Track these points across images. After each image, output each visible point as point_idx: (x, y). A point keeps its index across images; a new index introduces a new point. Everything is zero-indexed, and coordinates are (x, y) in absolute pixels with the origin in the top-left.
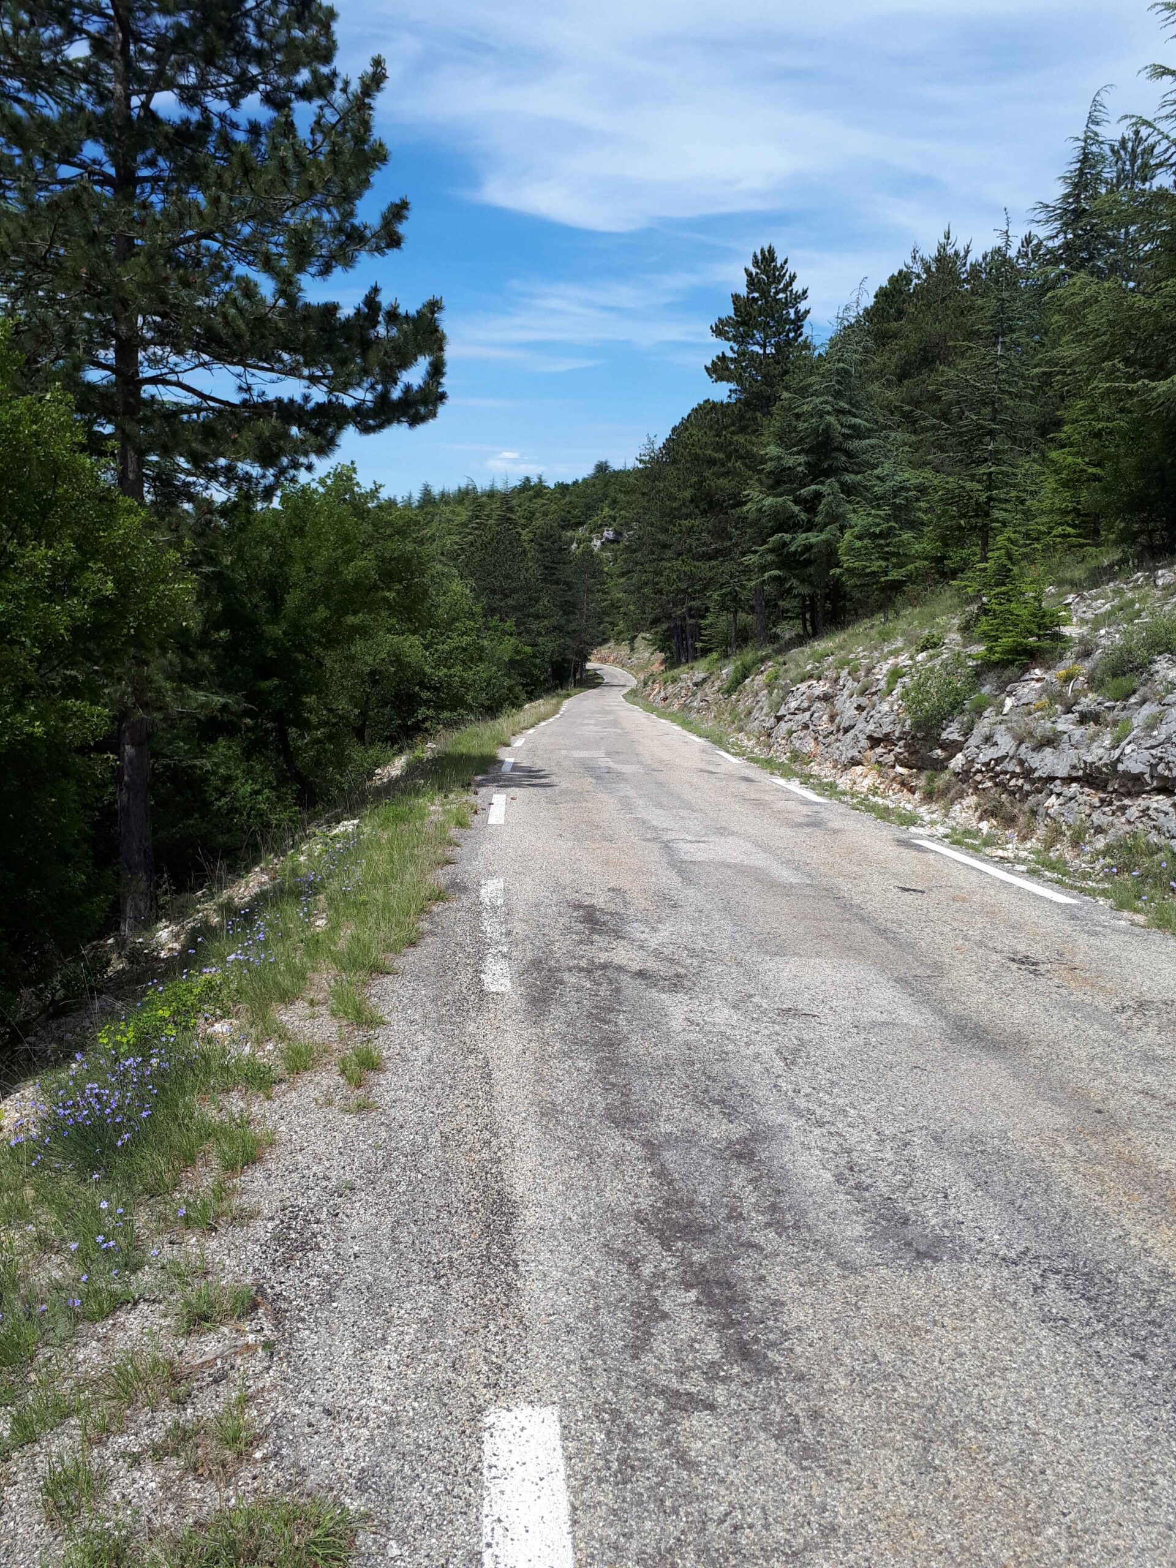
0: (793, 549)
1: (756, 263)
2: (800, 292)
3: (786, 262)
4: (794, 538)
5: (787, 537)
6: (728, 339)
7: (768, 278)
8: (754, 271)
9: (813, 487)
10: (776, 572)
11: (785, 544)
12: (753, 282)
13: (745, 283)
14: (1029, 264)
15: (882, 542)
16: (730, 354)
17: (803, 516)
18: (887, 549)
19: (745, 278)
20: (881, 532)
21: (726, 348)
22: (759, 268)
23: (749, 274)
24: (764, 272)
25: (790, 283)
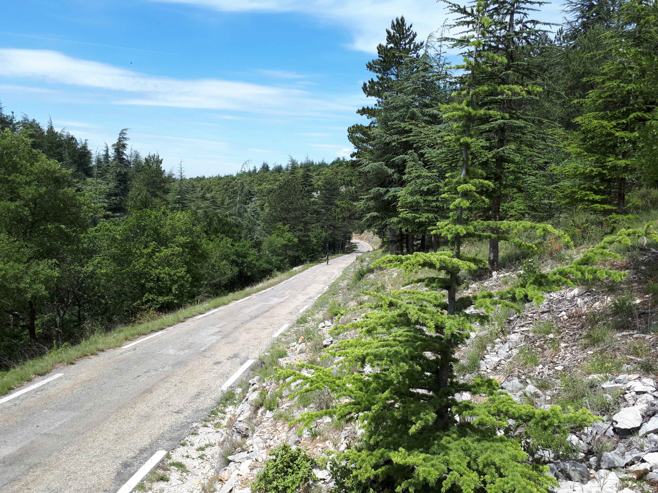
0: (386, 198)
1: (393, 27)
2: (420, 44)
3: (411, 26)
4: (388, 191)
5: (382, 190)
6: (377, 72)
7: (400, 35)
8: (392, 31)
9: (401, 156)
10: (375, 214)
11: (381, 195)
12: (390, 38)
13: (386, 38)
14: (561, 44)
15: (430, 198)
16: (376, 80)
17: (396, 176)
18: (434, 204)
19: (386, 35)
20: (428, 189)
21: (374, 76)
22: (395, 29)
23: (388, 32)
24: (398, 31)
25: (413, 39)
